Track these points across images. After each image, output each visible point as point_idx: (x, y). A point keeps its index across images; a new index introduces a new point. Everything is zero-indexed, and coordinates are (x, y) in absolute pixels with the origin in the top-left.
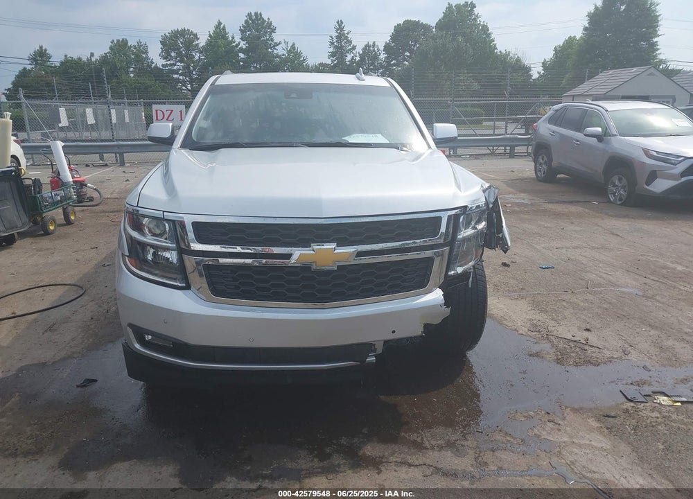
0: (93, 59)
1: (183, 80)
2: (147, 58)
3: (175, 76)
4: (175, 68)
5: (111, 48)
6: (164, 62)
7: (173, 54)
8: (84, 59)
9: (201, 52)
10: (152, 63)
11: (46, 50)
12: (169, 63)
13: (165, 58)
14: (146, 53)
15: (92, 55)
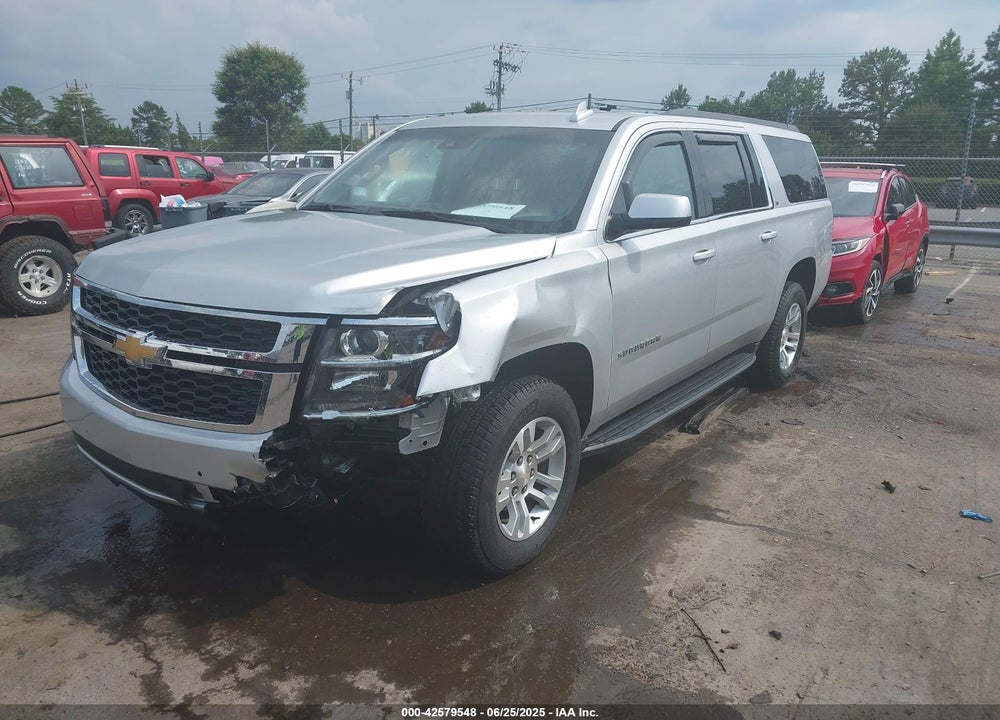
0: (743, 100)
1: (868, 128)
2: (820, 96)
3: (858, 122)
4: (860, 108)
5: (770, 84)
6: (843, 100)
7: (861, 88)
8: (732, 101)
9: (906, 83)
10: (826, 102)
11: (685, 90)
12: (850, 102)
13: (847, 94)
14: (821, 87)
15: (742, 94)
